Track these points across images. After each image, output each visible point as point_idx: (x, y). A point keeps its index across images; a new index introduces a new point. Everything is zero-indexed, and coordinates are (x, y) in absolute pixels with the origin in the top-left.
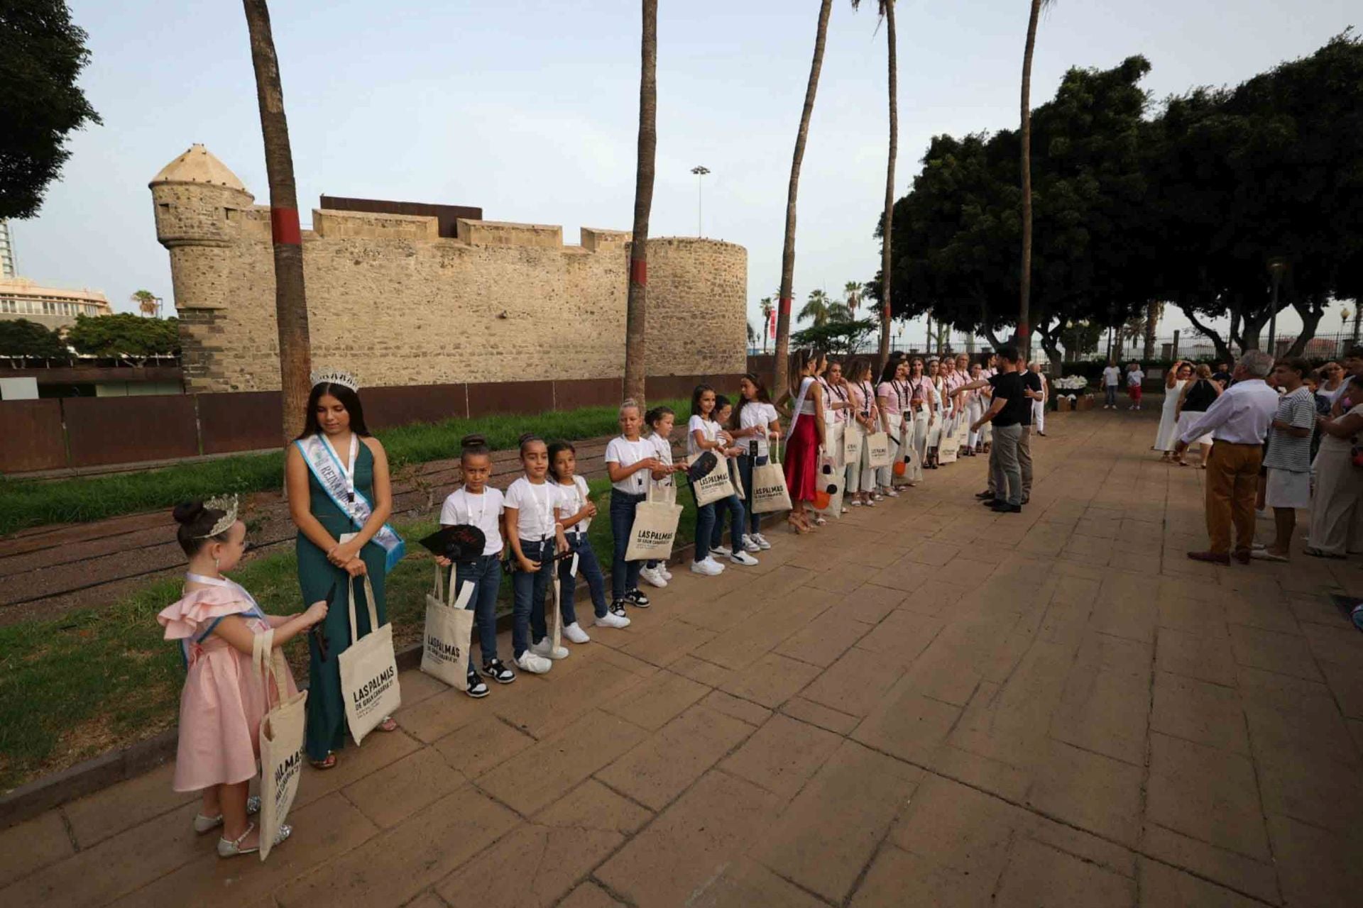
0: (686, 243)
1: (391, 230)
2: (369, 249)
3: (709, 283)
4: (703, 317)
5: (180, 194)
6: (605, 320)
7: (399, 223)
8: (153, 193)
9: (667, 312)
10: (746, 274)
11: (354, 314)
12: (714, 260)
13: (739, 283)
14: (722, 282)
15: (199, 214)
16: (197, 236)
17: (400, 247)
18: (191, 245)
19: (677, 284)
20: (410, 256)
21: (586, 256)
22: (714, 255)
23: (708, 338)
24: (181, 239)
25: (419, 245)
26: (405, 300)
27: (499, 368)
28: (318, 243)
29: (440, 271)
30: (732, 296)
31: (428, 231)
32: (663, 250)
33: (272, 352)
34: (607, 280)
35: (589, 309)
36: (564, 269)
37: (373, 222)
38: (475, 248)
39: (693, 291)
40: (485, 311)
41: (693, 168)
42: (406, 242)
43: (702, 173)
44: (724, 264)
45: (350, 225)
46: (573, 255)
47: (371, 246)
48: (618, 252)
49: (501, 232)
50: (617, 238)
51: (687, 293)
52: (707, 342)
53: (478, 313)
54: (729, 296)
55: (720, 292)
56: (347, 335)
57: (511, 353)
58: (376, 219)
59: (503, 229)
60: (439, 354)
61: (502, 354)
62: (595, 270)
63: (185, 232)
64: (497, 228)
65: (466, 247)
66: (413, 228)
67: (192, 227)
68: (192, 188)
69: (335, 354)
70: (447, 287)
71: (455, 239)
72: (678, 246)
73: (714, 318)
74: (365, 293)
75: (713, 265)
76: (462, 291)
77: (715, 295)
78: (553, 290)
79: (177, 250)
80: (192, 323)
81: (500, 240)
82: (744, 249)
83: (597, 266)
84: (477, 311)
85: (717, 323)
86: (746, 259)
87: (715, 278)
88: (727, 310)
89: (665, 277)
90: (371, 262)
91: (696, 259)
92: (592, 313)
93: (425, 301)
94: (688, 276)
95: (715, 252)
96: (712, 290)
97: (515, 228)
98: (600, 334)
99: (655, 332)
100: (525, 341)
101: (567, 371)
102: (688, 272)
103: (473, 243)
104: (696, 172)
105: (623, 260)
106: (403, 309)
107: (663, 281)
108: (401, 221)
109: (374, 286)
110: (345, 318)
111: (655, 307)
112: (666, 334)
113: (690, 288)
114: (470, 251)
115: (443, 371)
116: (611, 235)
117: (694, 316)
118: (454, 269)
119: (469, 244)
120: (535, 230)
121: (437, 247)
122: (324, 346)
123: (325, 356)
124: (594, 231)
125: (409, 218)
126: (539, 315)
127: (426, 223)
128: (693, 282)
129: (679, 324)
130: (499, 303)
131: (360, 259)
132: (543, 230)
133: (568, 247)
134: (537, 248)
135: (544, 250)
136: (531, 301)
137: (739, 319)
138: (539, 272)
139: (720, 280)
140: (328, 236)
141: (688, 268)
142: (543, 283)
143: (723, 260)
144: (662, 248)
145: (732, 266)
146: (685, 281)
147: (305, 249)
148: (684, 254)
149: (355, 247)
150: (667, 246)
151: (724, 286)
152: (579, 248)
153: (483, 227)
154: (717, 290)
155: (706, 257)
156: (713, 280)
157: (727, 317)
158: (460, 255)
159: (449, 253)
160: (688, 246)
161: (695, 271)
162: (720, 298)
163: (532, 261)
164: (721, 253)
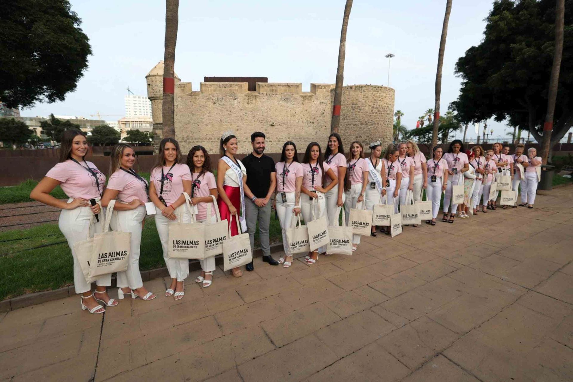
0: (360, 87)
1: (228, 89)
2: (219, 98)
3: (371, 107)
4: (366, 124)
5: (153, 80)
6: (319, 126)
7: (231, 86)
8: (147, 80)
9: (348, 122)
10: (394, 102)
11: (213, 125)
12: (374, 95)
13: (388, 107)
14: (378, 106)
15: (159, 87)
16: (158, 96)
17: (231, 96)
18: (157, 99)
19: (354, 108)
20: (235, 99)
21: (311, 96)
22: (374, 93)
23: (368, 135)
24: (153, 97)
25: (239, 95)
26: (233, 118)
27: (270, 148)
28: (201, 96)
29: (247, 106)
30: (384, 113)
31: (243, 89)
32: (348, 92)
33: (183, 140)
34: (321, 107)
35: (312, 121)
36: (301, 103)
37: (221, 86)
38: (262, 95)
39: (362, 111)
40: (265, 122)
41: (386, 55)
42: (234, 94)
43: (391, 57)
44: (379, 97)
45: (212, 88)
46: (305, 96)
47: (220, 96)
48: (327, 93)
49: (273, 87)
50: (326, 87)
51: (359, 112)
52: (368, 137)
53: (262, 124)
54: (382, 114)
55: (377, 111)
56: (209, 133)
57: (275, 141)
58: (222, 85)
59: (274, 86)
60: (245, 142)
61: (271, 141)
62: (315, 103)
63: (155, 94)
65: (258, 95)
66: (237, 87)
67: (157, 92)
68: (157, 77)
69: (205, 141)
70: (249, 112)
71: (255, 92)
72: (355, 89)
73: (372, 125)
74: (217, 116)
75: (373, 98)
76: (255, 114)
77: (373, 113)
78: (295, 113)
79: (153, 101)
80: (157, 129)
81: (273, 90)
82: (392, 89)
83: (316, 100)
85: (374, 127)
86: (394, 94)
87: (374, 104)
88: (380, 121)
89: (348, 105)
90: (220, 103)
91: (364, 95)
92: (313, 123)
93: (240, 119)
94: (359, 104)
95: (374, 91)
96: (372, 111)
97: (280, 85)
98: (316, 133)
99: (342, 132)
100: (282, 136)
101: (300, 150)
102: (360, 102)
103: (261, 93)
104: (387, 57)
105: (329, 98)
106: (231, 122)
107: (347, 107)
108: (232, 85)
109: (220, 113)
110: (209, 126)
111: (343, 120)
112: (347, 133)
113: (360, 110)
114: (259, 96)
115: (247, 149)
116: (324, 86)
117: (362, 124)
118: (252, 105)
119: (259, 93)
120: (288, 85)
121: (246, 95)
122: (201, 138)
123: (201, 142)
124: (316, 85)
125: (236, 83)
126: (289, 124)
127: (242, 85)
128: (362, 106)
129: (354, 128)
130: (271, 119)
131: (216, 102)
132: (292, 85)
133: (304, 93)
134: (289, 93)
135: (292, 94)
136: (285, 118)
137: (387, 125)
138: (289, 104)
139: (377, 105)
140: (204, 93)
141: (360, 100)
142: (291, 110)
143: (379, 95)
144: (347, 90)
145: (384, 98)
146: (358, 106)
147: (196, 99)
148: (358, 93)
149: (214, 97)
150: (350, 89)
151: (379, 108)
152: (309, 93)
153: (265, 86)
154: (375, 110)
155: (369, 94)
156: (373, 106)
157: (380, 124)
158: (255, 98)
159: (251, 98)
160: (361, 89)
161: (363, 101)
162: (376, 115)
163: (286, 100)
164: (378, 92)
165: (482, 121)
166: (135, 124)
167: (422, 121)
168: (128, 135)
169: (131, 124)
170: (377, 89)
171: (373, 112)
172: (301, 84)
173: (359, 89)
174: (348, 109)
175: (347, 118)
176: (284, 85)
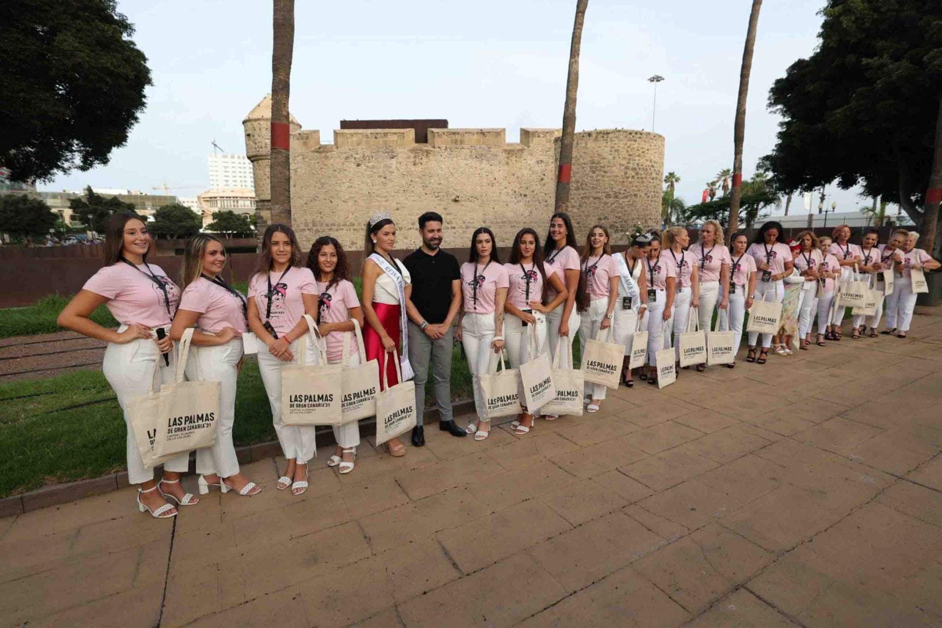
0: (605, 134)
1: (381, 140)
2: (366, 155)
3: (623, 167)
4: (616, 197)
5: (256, 127)
6: (536, 201)
7: (386, 134)
8: (245, 127)
9: (585, 193)
10: (662, 158)
11: (356, 201)
12: (629, 147)
13: (653, 166)
14: (635, 166)
15: (265, 139)
16: (264, 153)
17: (386, 152)
18: (262, 159)
19: (594, 169)
20: (393, 158)
21: (522, 150)
22: (629, 143)
23: (620, 215)
24: (256, 156)
25: (399, 150)
26: (389, 190)
27: (452, 239)
28: (335, 153)
29: (413, 168)
30: (646, 178)
31: (405, 139)
32: (583, 142)
33: (306, 228)
34: (538, 168)
35: (523, 193)
36: (504, 162)
37: (369, 135)
38: (438, 149)
39: (608, 174)
40: (443, 196)
41: (649, 78)
42: (390, 149)
43: (658, 81)
44: (638, 150)
45: (355, 139)
46: (512, 151)
47: (368, 153)
48: (548, 145)
49: (457, 136)
50: (547, 135)
51: (603, 176)
52: (620, 218)
53: (439, 198)
54: (642, 178)
55: (633, 174)
56: (351, 216)
57: (462, 228)
58: (371, 133)
59: (458, 134)
60: (411, 229)
61: (454, 228)
62: (529, 162)
63: (258, 151)
64: (454, 133)
65: (432, 149)
66: (395, 138)
67: (262, 147)
68: (262, 122)
69: (343, 229)
70: (417, 179)
71: (425, 144)
72: (596, 138)
73: (626, 197)
74: (363, 186)
75: (627, 151)
76: (428, 182)
77: (628, 178)
78: (495, 179)
79: (255, 163)
80: (262, 209)
81: (456, 142)
82: (660, 136)
83: (529, 157)
84: (438, 196)
85: (629, 201)
86: (663, 145)
87: (628, 163)
88: (639, 191)
89: (584, 164)
90: (367, 164)
91: (611, 148)
92: (525, 196)
93: (402, 191)
94: (604, 163)
95: (631, 140)
96: (626, 173)
97: (468, 132)
98: (531, 212)
99: (575, 210)
100: (471, 219)
101: (503, 241)
102: (604, 159)
103: (436, 145)
104: (652, 80)
105: (552, 152)
106: (387, 197)
107: (583, 168)
108: (387, 133)
109: (368, 181)
110: (350, 203)
111: (575, 190)
112: (583, 212)
113: (605, 172)
114: (434, 152)
115: (413, 241)
116: (543, 133)
117: (608, 196)
118: (422, 167)
119: (434, 147)
120: (482, 133)
121: (412, 151)
122: (336, 224)
123: (337, 230)
124: (529, 130)
125: (394, 130)
126: (484, 198)
127: (403, 133)
128: (608, 167)
129: (595, 203)
130: (454, 190)
131: (360, 163)
132: (488, 132)
133: (509, 145)
134: (484, 146)
135: (489, 148)
136: (478, 188)
137: (652, 197)
138: (485, 165)
139: (633, 164)
140: (341, 147)
141: (604, 155)
142: (487, 174)
143: (638, 147)
144: (582, 140)
145: (647, 152)
146: (601, 167)
147: (326, 157)
148: (602, 143)
149: (357, 154)
150: (587, 138)
151: (638, 169)
152: (518, 145)
153: (444, 133)
154: (631, 173)
155: (621, 145)
156: (626, 165)
157: (638, 196)
158: (427, 155)
159: (420, 155)
160: (606, 136)
161: (611, 157)
162: (633, 180)
163: (480, 157)
164: (635, 141)
165: (816, 188)
166: (225, 201)
167: (712, 190)
168: (215, 221)
169: (219, 203)
170: (633, 137)
171: (628, 175)
172: (504, 130)
173: (603, 137)
174: (585, 171)
175: (584, 186)
176: (475, 132)
